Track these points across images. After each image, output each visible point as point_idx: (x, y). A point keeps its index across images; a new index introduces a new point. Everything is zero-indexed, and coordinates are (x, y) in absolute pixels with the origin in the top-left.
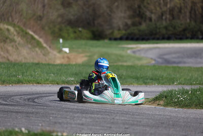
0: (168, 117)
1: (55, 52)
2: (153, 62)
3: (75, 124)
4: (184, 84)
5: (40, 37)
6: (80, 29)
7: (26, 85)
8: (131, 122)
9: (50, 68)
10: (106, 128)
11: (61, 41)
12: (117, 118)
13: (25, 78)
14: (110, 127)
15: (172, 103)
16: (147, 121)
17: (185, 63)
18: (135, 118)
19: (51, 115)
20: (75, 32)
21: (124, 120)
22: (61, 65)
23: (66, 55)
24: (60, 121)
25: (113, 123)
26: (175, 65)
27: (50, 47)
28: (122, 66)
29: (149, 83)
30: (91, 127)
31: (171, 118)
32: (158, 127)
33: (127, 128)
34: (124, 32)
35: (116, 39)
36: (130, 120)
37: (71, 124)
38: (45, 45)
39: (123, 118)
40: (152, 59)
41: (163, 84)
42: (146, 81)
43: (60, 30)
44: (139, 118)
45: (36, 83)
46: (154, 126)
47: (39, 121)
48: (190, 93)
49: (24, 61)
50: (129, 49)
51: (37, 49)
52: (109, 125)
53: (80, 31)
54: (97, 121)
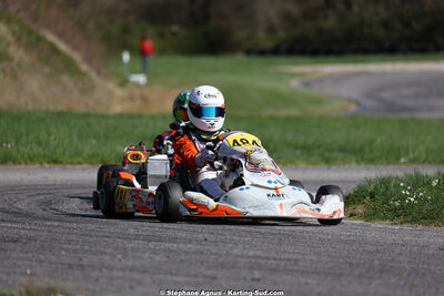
0: (370, 248)
1: (111, 85)
2: (353, 108)
3: (122, 269)
4: (424, 162)
5: (75, 48)
6: (175, 28)
7: (23, 166)
8: (272, 261)
9: (89, 125)
10: (201, 280)
11: (126, 57)
12: (237, 251)
13: (23, 149)
14: (214, 278)
15: (388, 210)
16: (314, 258)
17: (431, 109)
18: (285, 252)
19: (65, 246)
20: (161, 36)
21: (254, 257)
22: (120, 116)
23: (137, 92)
24: (85, 261)
25: (222, 266)
26: (406, 116)
27: (99, 72)
28: (273, 118)
29: (336, 159)
30: (161, 277)
31: (377, 251)
32: (341, 275)
33: (258, 280)
34: (282, 34)
35: (262, 53)
36: (268, 258)
37: (111, 269)
38: (84, 67)
39: (251, 253)
40: (350, 100)
41: (372, 161)
42: (327, 154)
43: (126, 30)
44: (294, 253)
45: (49, 162)
46: (329, 273)
47: (26, 262)
48: (434, 183)
49: (30, 107)
50: (293, 75)
51: (65, 78)
52: (210, 272)
53: (174, 34)
54: (181, 261)
